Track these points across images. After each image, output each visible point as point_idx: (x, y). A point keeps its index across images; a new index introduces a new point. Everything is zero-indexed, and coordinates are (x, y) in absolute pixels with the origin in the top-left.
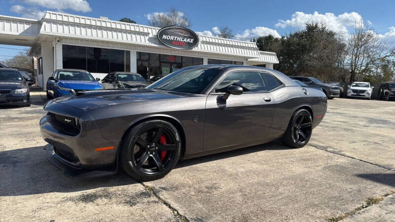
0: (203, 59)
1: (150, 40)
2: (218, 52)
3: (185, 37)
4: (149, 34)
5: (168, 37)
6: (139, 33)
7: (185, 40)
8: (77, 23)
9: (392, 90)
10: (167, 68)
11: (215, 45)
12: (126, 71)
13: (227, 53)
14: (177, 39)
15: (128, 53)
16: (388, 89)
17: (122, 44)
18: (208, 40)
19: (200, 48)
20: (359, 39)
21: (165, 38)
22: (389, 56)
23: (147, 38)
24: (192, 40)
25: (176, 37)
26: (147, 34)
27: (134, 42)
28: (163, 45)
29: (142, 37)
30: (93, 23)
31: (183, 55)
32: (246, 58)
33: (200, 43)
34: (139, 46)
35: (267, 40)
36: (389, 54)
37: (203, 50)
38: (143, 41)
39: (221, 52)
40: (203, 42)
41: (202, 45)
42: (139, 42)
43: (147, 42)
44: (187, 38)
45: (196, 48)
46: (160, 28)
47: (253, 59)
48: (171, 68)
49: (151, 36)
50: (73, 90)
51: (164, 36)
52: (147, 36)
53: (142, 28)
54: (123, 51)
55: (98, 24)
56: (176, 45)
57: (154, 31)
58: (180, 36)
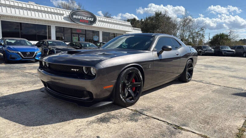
0: (99, 31)
1: (65, 18)
2: (109, 27)
3: (88, 17)
4: (64, 14)
5: (77, 17)
6: (57, 14)
7: (88, 19)
8: (12, 5)
9: (203, 50)
10: (76, 37)
11: (107, 23)
12: (49, 39)
13: (114, 28)
14: (83, 18)
15: (49, 27)
16: (202, 49)
17: (45, 21)
18: (102, 20)
19: (97, 24)
20: (185, 21)
21: (75, 17)
22: (200, 31)
23: (63, 17)
24: (93, 19)
25: (82, 17)
26: (63, 14)
27: (54, 19)
28: (74, 22)
29: (60, 17)
30: (24, 6)
31: (86, 29)
32: (125, 32)
33: (97, 21)
34: (57, 22)
35: (133, 21)
36: (200, 30)
37: (99, 26)
38: (60, 19)
39: (111, 28)
40: (99, 21)
41: (99, 23)
42: (57, 20)
43: (63, 20)
44: (89, 17)
45: (95, 24)
46: (71, 11)
47: (128, 33)
48: (79, 37)
49: (65, 16)
50: (19, 52)
51: (74, 16)
52: (62, 15)
53: (59, 10)
54: (46, 25)
55: (28, 6)
56: (82, 22)
57: (67, 12)
58: (84, 16)
